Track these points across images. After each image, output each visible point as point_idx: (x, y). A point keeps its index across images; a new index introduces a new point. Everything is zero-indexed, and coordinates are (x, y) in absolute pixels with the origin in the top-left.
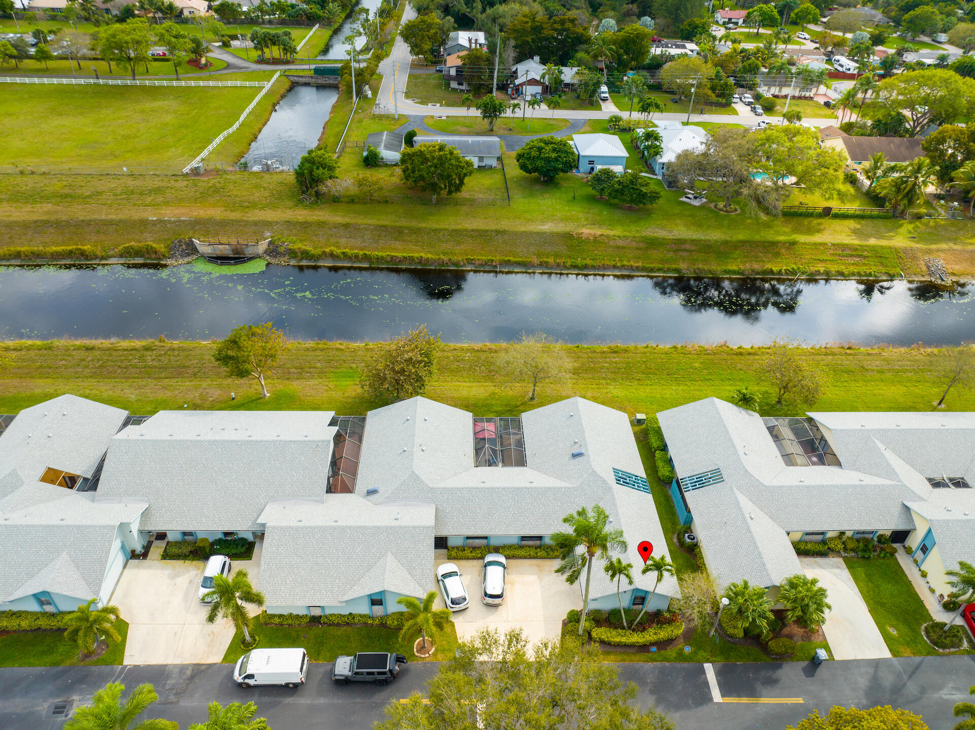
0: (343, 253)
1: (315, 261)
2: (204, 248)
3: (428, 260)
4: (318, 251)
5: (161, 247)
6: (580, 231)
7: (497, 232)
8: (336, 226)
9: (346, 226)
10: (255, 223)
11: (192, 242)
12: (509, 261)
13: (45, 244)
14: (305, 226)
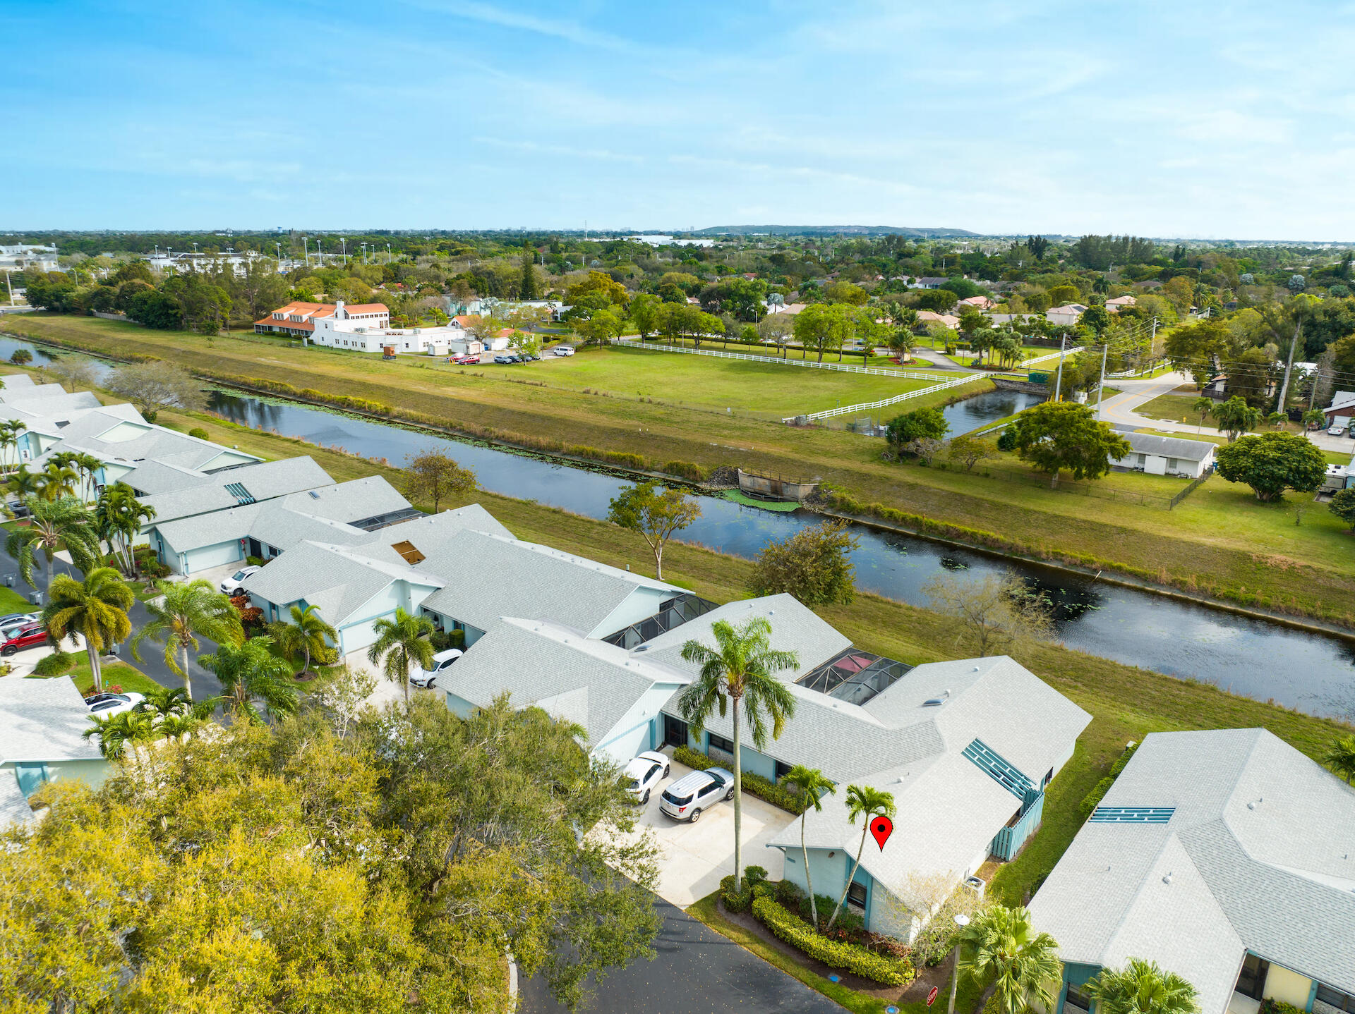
0: (891, 513)
1: (853, 514)
2: (745, 481)
3: (995, 541)
4: (863, 506)
5: (702, 469)
6: (1267, 555)
7: (1122, 530)
8: (901, 485)
9: (912, 487)
10: (811, 466)
11: (737, 472)
12: (1119, 568)
13: (608, 448)
14: (864, 477)
